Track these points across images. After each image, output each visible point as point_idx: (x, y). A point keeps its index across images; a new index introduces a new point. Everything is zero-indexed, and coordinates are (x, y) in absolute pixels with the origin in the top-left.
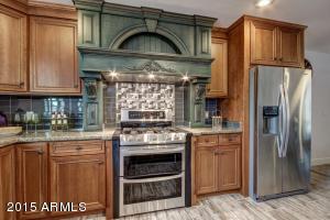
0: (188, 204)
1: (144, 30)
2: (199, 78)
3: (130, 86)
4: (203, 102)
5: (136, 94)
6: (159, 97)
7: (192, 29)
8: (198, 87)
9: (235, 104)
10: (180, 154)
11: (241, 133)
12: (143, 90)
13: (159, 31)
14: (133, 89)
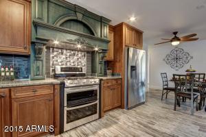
0: (100, 117)
1: (75, 18)
2: (103, 50)
3: (60, 51)
4: (103, 63)
5: (64, 56)
6: (78, 59)
7: (100, 23)
8: (101, 55)
9: (118, 65)
10: (96, 90)
11: (121, 79)
12: (68, 54)
13: (83, 21)
14: (62, 53)
